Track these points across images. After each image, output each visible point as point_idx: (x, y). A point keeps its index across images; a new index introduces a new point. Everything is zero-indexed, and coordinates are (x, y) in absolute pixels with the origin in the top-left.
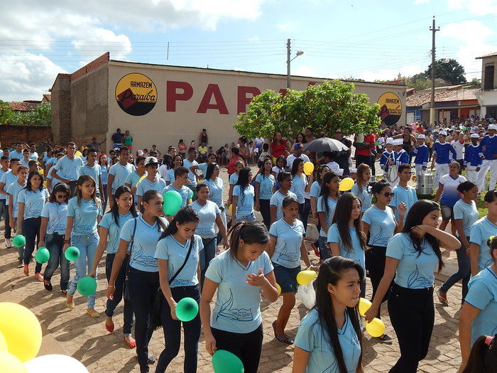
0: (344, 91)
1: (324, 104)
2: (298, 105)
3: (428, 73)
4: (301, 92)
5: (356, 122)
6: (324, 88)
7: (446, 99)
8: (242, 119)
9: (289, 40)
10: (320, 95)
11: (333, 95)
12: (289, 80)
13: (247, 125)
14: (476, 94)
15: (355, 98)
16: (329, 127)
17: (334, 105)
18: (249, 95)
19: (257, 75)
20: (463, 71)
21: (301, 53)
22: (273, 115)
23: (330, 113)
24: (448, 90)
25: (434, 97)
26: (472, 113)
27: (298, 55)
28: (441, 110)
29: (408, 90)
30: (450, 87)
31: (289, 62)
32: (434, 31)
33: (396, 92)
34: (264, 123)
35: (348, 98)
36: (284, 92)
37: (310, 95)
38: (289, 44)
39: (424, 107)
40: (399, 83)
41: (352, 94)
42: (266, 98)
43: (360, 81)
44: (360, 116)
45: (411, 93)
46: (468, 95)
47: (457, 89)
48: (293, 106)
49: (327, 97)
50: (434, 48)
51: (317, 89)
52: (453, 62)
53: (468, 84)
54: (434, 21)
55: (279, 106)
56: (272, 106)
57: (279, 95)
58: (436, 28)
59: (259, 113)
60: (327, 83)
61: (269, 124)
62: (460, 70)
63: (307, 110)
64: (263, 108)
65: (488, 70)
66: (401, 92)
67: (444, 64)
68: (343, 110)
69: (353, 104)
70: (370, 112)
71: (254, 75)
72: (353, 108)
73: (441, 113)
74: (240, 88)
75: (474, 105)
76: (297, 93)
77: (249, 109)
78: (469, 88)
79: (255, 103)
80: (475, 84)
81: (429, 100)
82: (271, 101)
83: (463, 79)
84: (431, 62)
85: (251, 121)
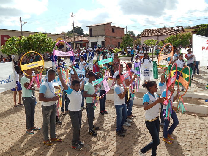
0: (43, 37)
1: (36, 41)
2: (26, 42)
3: (72, 31)
4: (27, 37)
5: (48, 48)
6: (36, 35)
7: (78, 40)
8: (3, 47)
9: (21, 18)
10: (34, 38)
11: (39, 38)
12: (22, 32)
13: (6, 49)
14: (87, 38)
15: (48, 39)
16: (39, 49)
17: (40, 41)
18: (5, 38)
19: (9, 31)
20: (83, 31)
21: (26, 23)
22: (16, 45)
23: (39, 45)
24: (79, 37)
25: (74, 39)
26: (87, 44)
27: (25, 23)
28: (77, 44)
29: (66, 37)
30: (80, 36)
31: (21, 26)
32: (73, 17)
33: (62, 38)
34: (13, 49)
35: (45, 39)
36: (20, 37)
37: (31, 38)
38: (21, 19)
39: (72, 43)
40: (63, 34)
41: (46, 38)
42: (13, 39)
43: (49, 34)
44: (50, 45)
45: (67, 38)
46: (85, 38)
47: (82, 37)
48: (24, 42)
49: (37, 39)
50: (73, 23)
51: (33, 36)
52: (80, 28)
53: (85, 35)
54: (73, 14)
55: (18, 42)
56: (16, 42)
57: (18, 38)
58: (73, 16)
59: (11, 45)
60: (37, 34)
61: (15, 49)
62: (82, 30)
63: (29, 44)
64: (12, 43)
65: (91, 31)
66: (64, 37)
67: (77, 28)
68: (43, 43)
69: (47, 41)
70: (53, 44)
71: (7, 31)
72: (47, 43)
73: (77, 45)
74: (1, 36)
75: (87, 42)
76: (25, 38)
77: (6, 43)
78: (85, 36)
79: (8, 41)
80: (87, 35)
81: (73, 40)
82: (15, 40)
83: (84, 34)
84: (73, 28)
85: (7, 48)
